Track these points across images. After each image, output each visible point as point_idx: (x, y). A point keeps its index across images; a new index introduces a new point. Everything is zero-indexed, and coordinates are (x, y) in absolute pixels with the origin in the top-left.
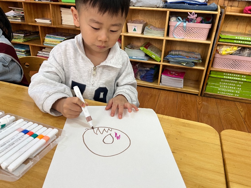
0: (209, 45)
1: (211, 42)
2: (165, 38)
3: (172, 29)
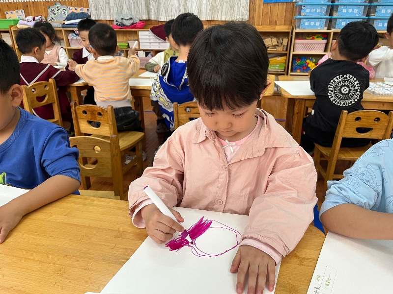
3: (71, 41)
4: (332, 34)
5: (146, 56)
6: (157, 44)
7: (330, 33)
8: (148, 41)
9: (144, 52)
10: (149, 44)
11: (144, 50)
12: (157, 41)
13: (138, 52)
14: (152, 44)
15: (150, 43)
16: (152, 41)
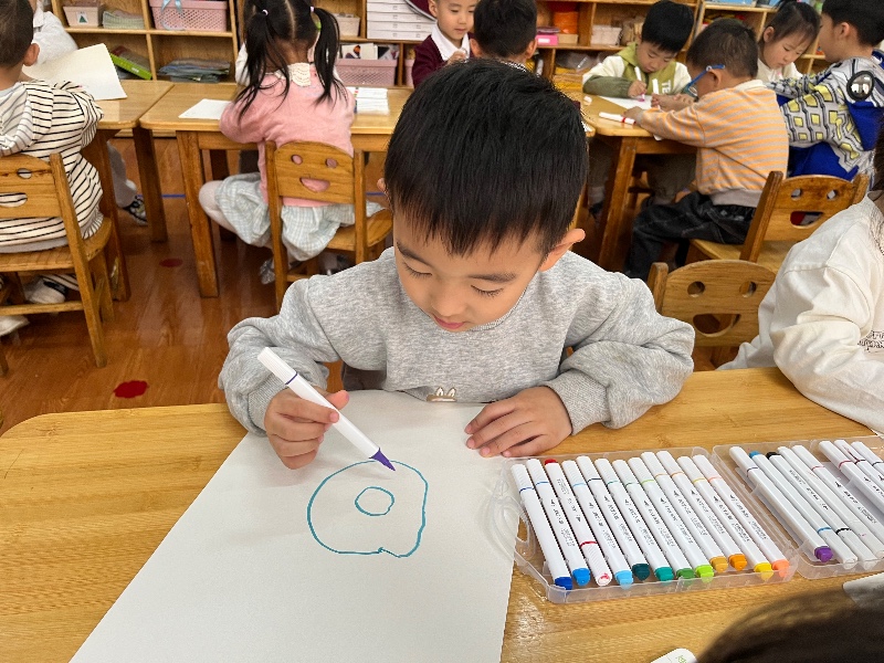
0: (230, 39)
1: (232, 34)
2: (148, 31)
3: (157, 13)
4: (765, 14)
5: (379, 56)
6: (412, 28)
7: (762, 13)
8: (390, 18)
9: (376, 47)
10: (390, 27)
11: (375, 42)
12: (414, 18)
13: (361, 45)
14: (400, 27)
15: (395, 23)
16: (400, 18)
